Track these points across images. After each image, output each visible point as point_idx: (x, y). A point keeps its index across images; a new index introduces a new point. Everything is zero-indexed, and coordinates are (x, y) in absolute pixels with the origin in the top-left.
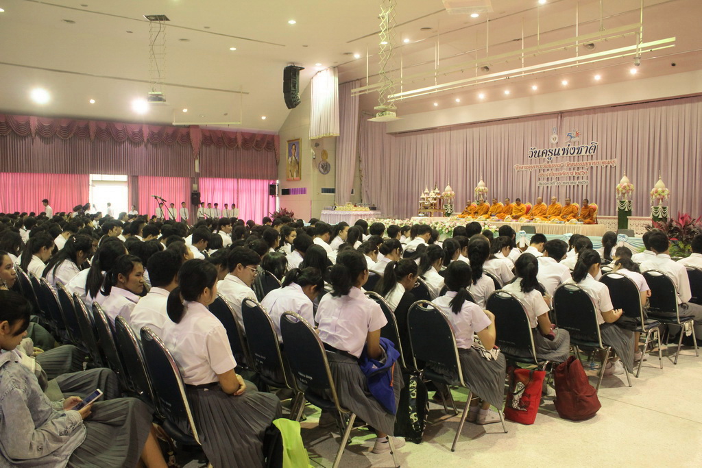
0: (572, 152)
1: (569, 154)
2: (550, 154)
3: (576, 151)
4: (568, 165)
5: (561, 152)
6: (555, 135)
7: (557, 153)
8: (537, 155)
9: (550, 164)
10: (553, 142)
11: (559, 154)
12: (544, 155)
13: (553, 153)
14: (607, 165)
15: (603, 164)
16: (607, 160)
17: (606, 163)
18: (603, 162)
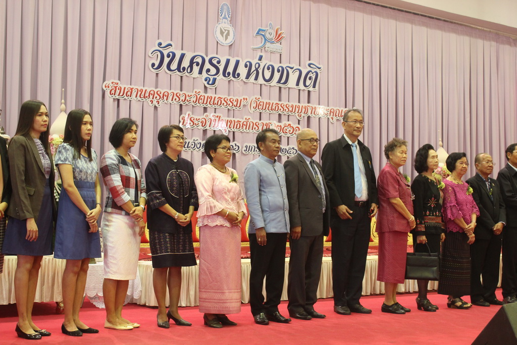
0: (268, 75)
1: (261, 80)
2: (213, 71)
3: (277, 76)
4: (257, 106)
5: (242, 70)
6: (225, 25)
7: (230, 69)
8: (174, 66)
9: (210, 93)
10: (221, 39)
11: (235, 74)
12: (196, 69)
13: (221, 68)
14: (338, 118)
15: (332, 114)
16: (338, 108)
17: (337, 114)
18: (332, 111)
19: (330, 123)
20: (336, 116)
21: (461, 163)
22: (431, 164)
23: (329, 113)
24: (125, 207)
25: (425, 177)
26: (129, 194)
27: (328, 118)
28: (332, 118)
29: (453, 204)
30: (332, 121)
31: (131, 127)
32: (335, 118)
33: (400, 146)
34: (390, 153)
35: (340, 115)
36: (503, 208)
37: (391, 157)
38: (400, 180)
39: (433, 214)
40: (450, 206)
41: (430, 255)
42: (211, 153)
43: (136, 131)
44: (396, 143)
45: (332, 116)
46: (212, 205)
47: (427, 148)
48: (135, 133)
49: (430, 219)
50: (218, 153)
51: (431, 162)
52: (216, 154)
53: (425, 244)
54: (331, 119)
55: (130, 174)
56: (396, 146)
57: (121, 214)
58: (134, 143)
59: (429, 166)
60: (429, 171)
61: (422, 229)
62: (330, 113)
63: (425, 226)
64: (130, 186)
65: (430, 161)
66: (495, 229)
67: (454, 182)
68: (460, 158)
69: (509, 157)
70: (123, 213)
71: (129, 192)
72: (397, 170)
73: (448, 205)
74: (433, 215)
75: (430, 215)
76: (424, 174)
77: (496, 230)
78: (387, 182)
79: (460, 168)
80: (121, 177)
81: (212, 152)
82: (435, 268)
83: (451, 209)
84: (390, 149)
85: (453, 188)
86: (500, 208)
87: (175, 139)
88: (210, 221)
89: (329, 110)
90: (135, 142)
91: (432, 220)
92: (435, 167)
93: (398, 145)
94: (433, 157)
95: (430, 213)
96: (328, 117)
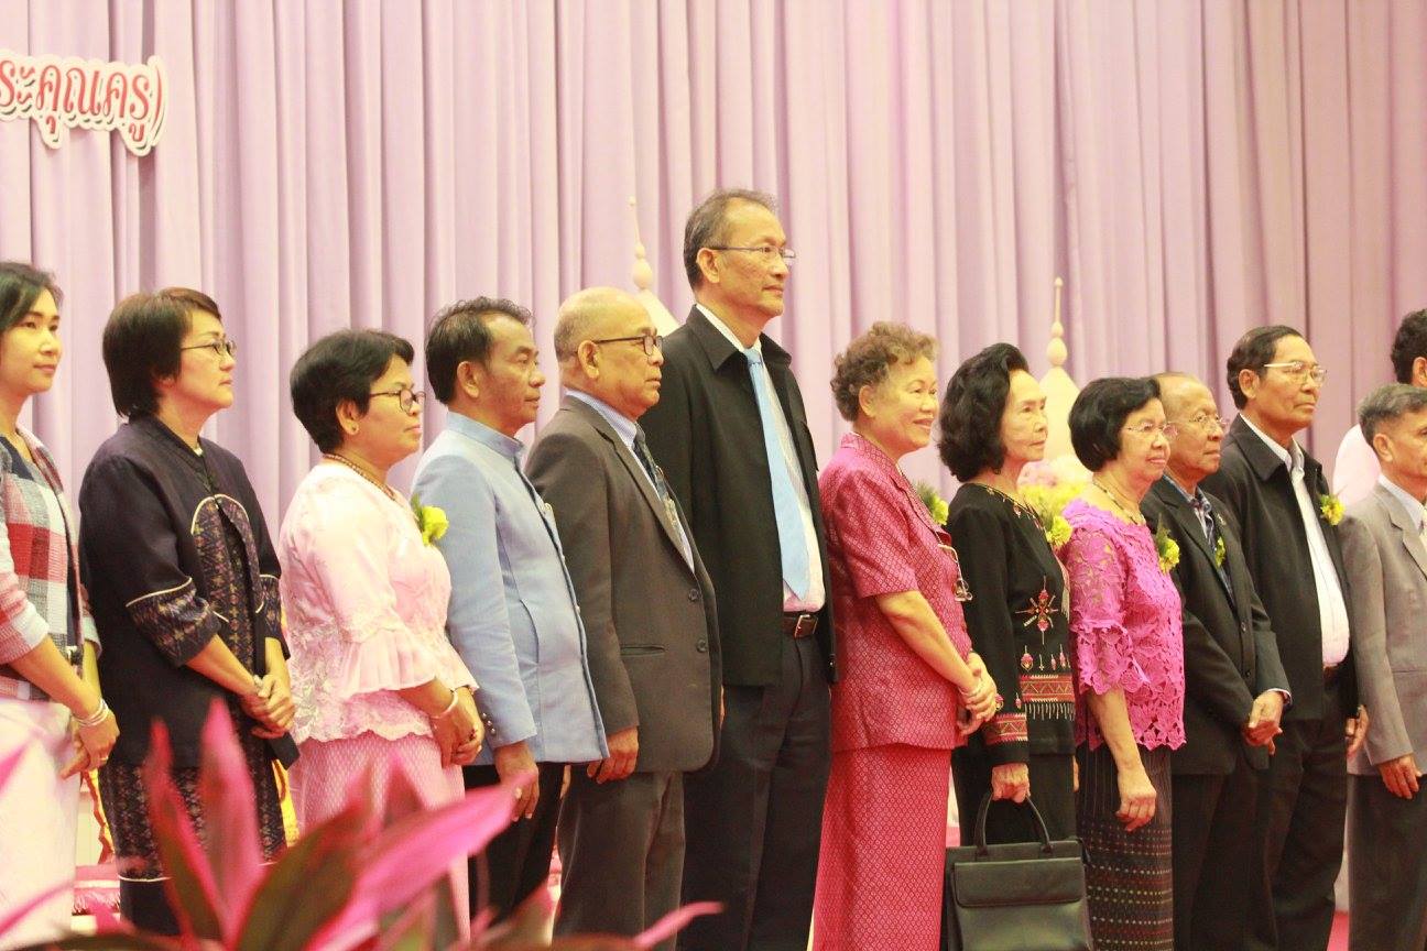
14: (80, 120)
15: (49, 97)
16: (80, 63)
17: (74, 98)
18: (51, 77)
19: (39, 150)
20: (68, 107)
21: (1147, 429)
22: (1020, 436)
23: (35, 89)
24: (28, 668)
25: (998, 496)
26: (42, 610)
27: (32, 121)
28: (51, 121)
29: (1105, 625)
30: (49, 139)
31: (30, 301)
32: (62, 118)
33: (910, 363)
34: (863, 390)
35: (86, 104)
36: (1261, 624)
37: (867, 409)
38: (910, 512)
39: (1047, 663)
40: (1097, 631)
41: (1048, 852)
42: (341, 415)
43: (56, 318)
44: (893, 349)
45: (47, 111)
46: (406, 648)
47: (1004, 365)
48: (53, 328)
49: (1039, 685)
50: (378, 418)
51: (1021, 429)
52: (368, 422)
53: (1026, 800)
54: (45, 128)
55: (46, 517)
56: (892, 359)
57: (13, 697)
58: (49, 375)
59: (1011, 447)
60: (1006, 470)
61: (1016, 731)
62: (41, 93)
63: (1029, 716)
64: (50, 572)
65: (1016, 423)
66: (1252, 725)
67: (1117, 512)
68: (1139, 404)
69: (1248, 393)
70: (23, 690)
71: (44, 597)
72: (893, 466)
73: (1088, 623)
74: (1048, 671)
75: (1035, 670)
76: (992, 483)
77: (1259, 727)
78: (862, 520)
79: (1144, 449)
80: (11, 536)
81: (349, 416)
82: (1074, 908)
83: (1100, 647)
84: (866, 376)
85: (1119, 549)
86: (1255, 625)
87: (206, 354)
88: (378, 718)
89: (36, 76)
90: (53, 367)
91: (1047, 689)
92: (1032, 452)
93: (903, 357)
94: (1029, 407)
95: (1036, 661)
96: (33, 113)
